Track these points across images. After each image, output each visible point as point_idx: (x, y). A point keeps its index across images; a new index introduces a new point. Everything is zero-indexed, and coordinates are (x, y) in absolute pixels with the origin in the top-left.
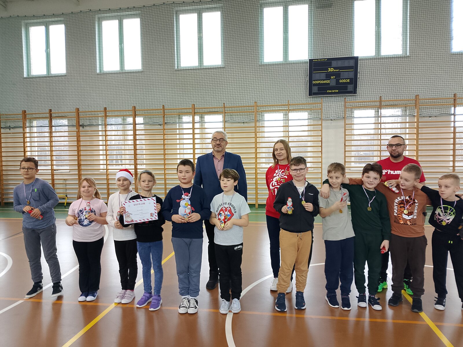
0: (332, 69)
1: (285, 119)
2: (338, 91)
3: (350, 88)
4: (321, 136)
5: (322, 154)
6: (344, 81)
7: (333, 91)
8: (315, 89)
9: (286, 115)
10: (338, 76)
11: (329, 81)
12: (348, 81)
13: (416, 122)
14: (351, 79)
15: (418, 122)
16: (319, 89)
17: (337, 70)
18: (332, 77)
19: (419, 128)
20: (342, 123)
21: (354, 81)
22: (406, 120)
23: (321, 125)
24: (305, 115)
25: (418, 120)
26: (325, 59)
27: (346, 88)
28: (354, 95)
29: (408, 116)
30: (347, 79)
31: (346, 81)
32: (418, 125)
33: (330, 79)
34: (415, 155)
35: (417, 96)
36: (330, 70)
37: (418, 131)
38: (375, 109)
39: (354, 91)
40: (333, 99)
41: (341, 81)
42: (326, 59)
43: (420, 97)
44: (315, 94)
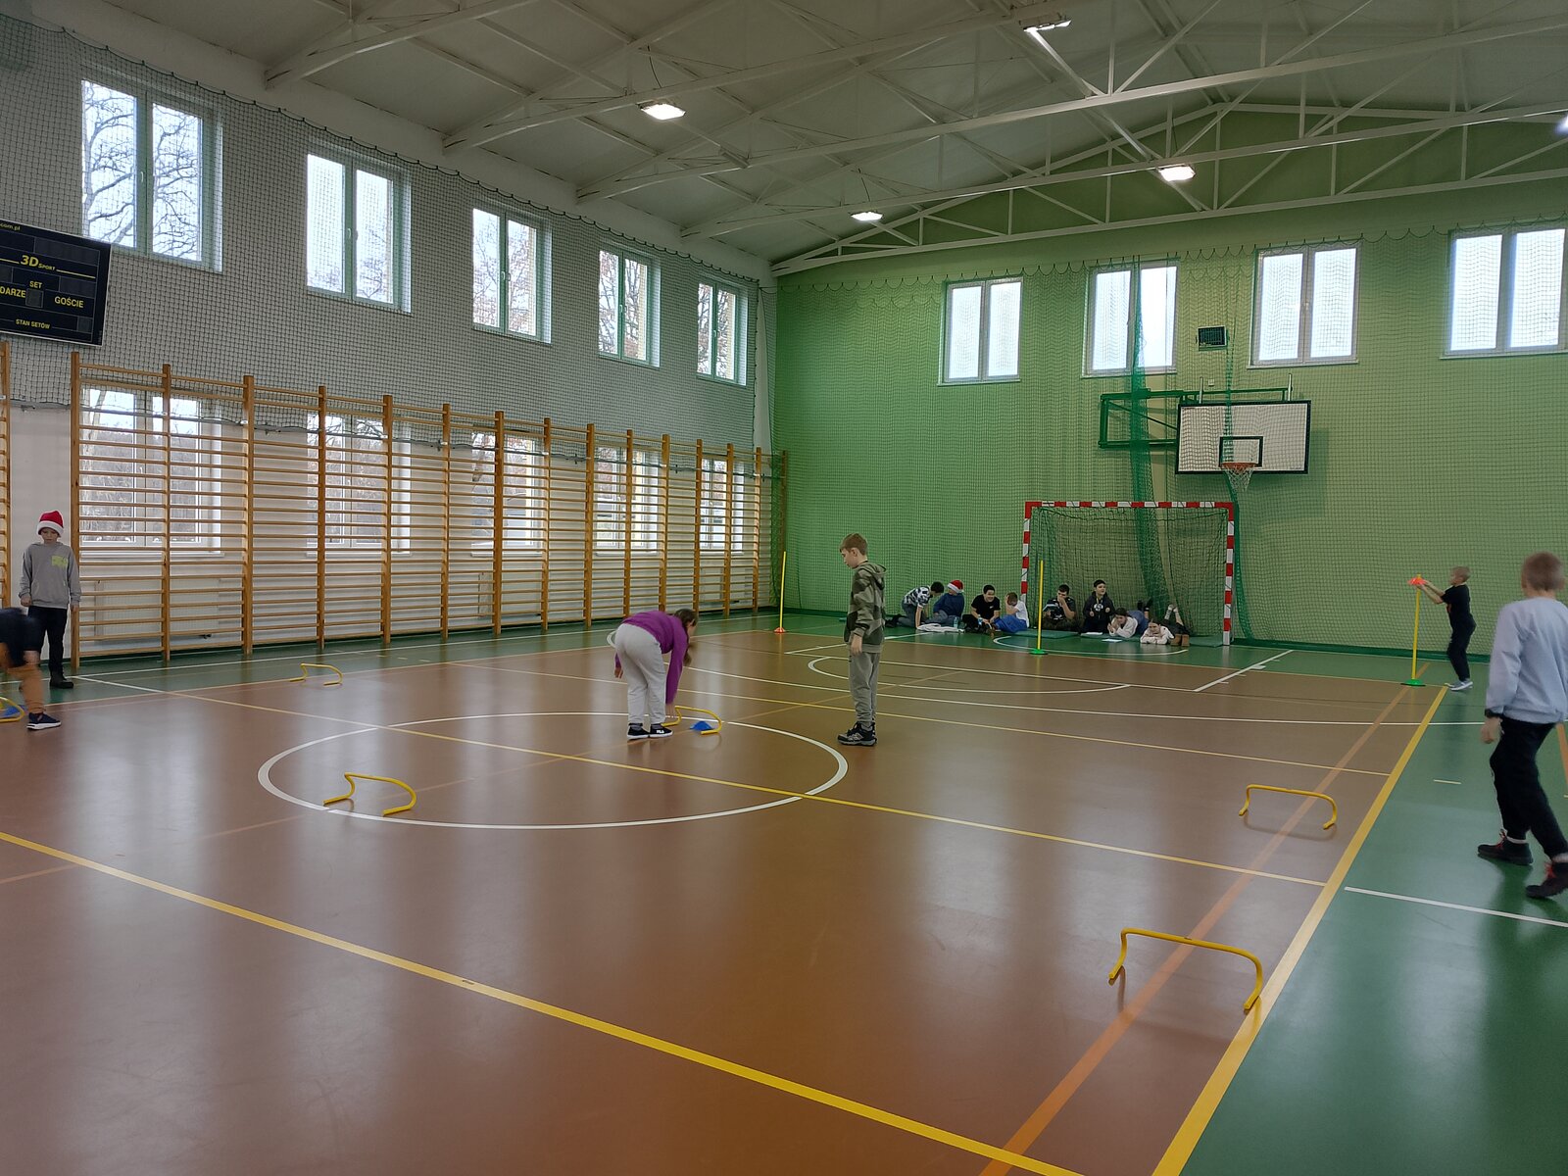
0: (34, 262)
2: (48, 327)
3: (83, 324)
4: (6, 453)
5: (9, 507)
6: (68, 302)
7: (35, 325)
10: (51, 283)
11: (22, 294)
12: (80, 304)
13: (246, 441)
14: (87, 302)
15: (251, 442)
17: (50, 268)
18: (34, 284)
19: (254, 456)
20: (62, 421)
21: (95, 310)
22: (211, 430)
25: (251, 436)
26: (14, 225)
27: (73, 324)
28: (90, 348)
29: (218, 422)
30: (78, 298)
31: (74, 303)
32: (251, 449)
33: (26, 287)
34: (246, 519)
35: (250, 379)
36: (29, 261)
37: (251, 463)
38: (134, 391)
39: (97, 340)
41: (58, 300)
42: (18, 225)
43: (255, 381)
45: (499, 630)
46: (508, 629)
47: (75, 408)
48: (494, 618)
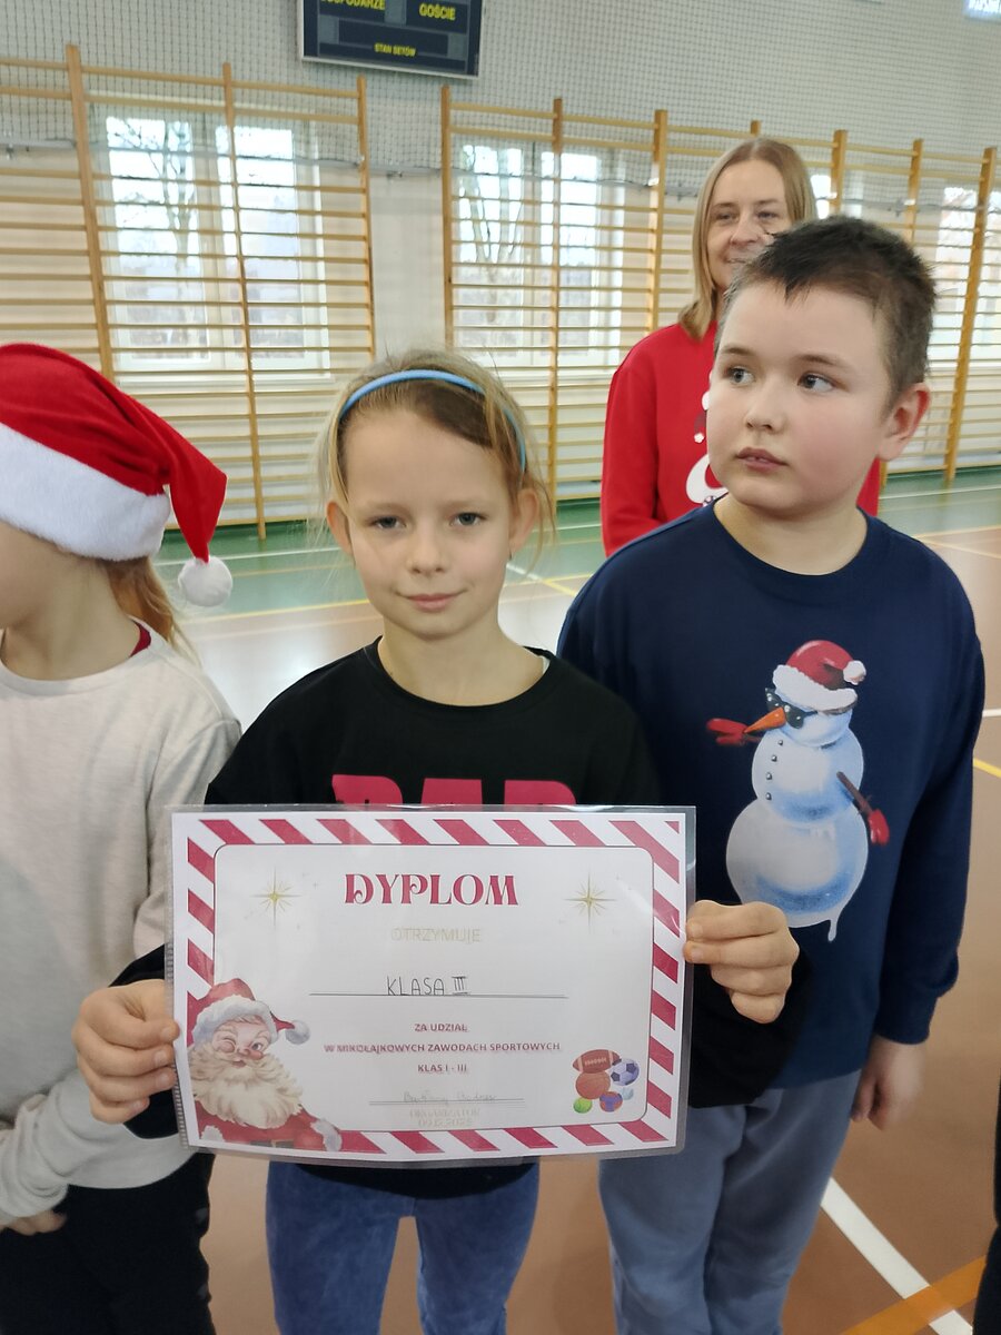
1: (202, 148)
2: (412, 52)
3: (456, 45)
4: (367, 239)
5: (372, 314)
6: (437, 12)
7: (398, 50)
8: (328, 30)
9: (204, 134)
11: (379, 4)
12: (450, 14)
13: (655, 210)
14: (460, 10)
15: (661, 210)
16: (346, 31)
19: (663, 231)
20: (432, 192)
21: (470, 21)
23: (365, 191)
24: (280, 141)
25: (661, 202)
27: (442, 45)
28: (465, 82)
29: (621, 183)
30: (449, 5)
31: (444, 13)
32: (660, 221)
35: (663, 114)
37: (659, 242)
39: (469, 65)
40: (394, 86)
41: (424, 11)
44: (329, 50)
45: (952, 474)
46: (964, 473)
47: (445, 172)
48: (948, 457)
